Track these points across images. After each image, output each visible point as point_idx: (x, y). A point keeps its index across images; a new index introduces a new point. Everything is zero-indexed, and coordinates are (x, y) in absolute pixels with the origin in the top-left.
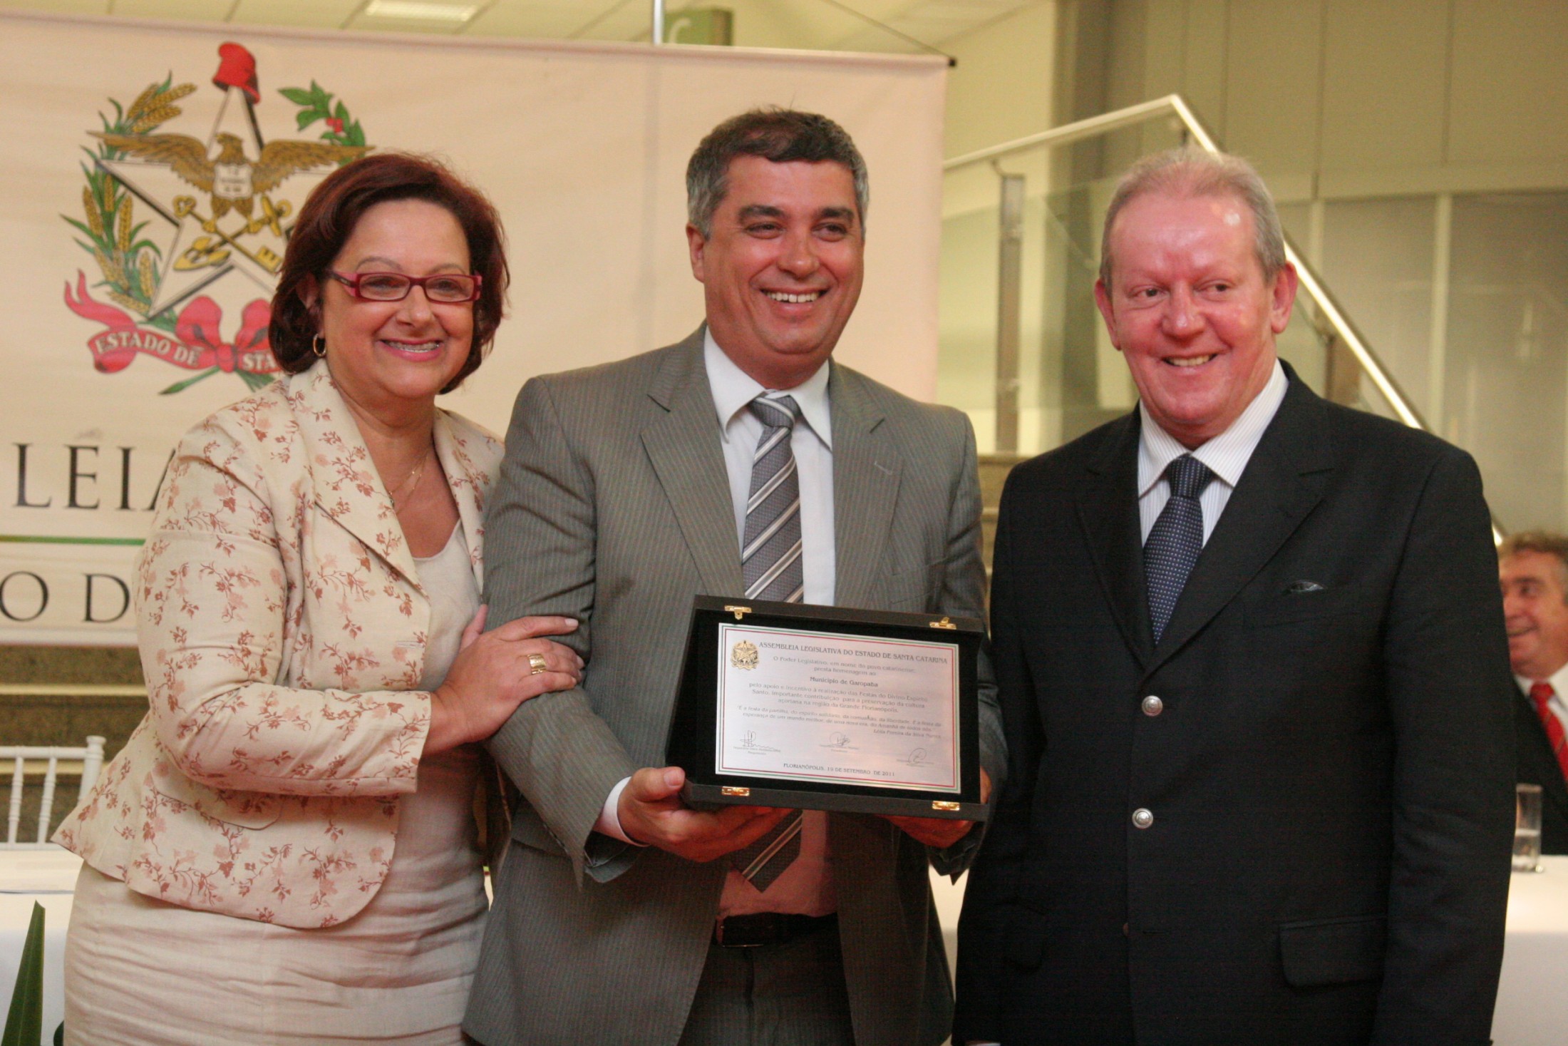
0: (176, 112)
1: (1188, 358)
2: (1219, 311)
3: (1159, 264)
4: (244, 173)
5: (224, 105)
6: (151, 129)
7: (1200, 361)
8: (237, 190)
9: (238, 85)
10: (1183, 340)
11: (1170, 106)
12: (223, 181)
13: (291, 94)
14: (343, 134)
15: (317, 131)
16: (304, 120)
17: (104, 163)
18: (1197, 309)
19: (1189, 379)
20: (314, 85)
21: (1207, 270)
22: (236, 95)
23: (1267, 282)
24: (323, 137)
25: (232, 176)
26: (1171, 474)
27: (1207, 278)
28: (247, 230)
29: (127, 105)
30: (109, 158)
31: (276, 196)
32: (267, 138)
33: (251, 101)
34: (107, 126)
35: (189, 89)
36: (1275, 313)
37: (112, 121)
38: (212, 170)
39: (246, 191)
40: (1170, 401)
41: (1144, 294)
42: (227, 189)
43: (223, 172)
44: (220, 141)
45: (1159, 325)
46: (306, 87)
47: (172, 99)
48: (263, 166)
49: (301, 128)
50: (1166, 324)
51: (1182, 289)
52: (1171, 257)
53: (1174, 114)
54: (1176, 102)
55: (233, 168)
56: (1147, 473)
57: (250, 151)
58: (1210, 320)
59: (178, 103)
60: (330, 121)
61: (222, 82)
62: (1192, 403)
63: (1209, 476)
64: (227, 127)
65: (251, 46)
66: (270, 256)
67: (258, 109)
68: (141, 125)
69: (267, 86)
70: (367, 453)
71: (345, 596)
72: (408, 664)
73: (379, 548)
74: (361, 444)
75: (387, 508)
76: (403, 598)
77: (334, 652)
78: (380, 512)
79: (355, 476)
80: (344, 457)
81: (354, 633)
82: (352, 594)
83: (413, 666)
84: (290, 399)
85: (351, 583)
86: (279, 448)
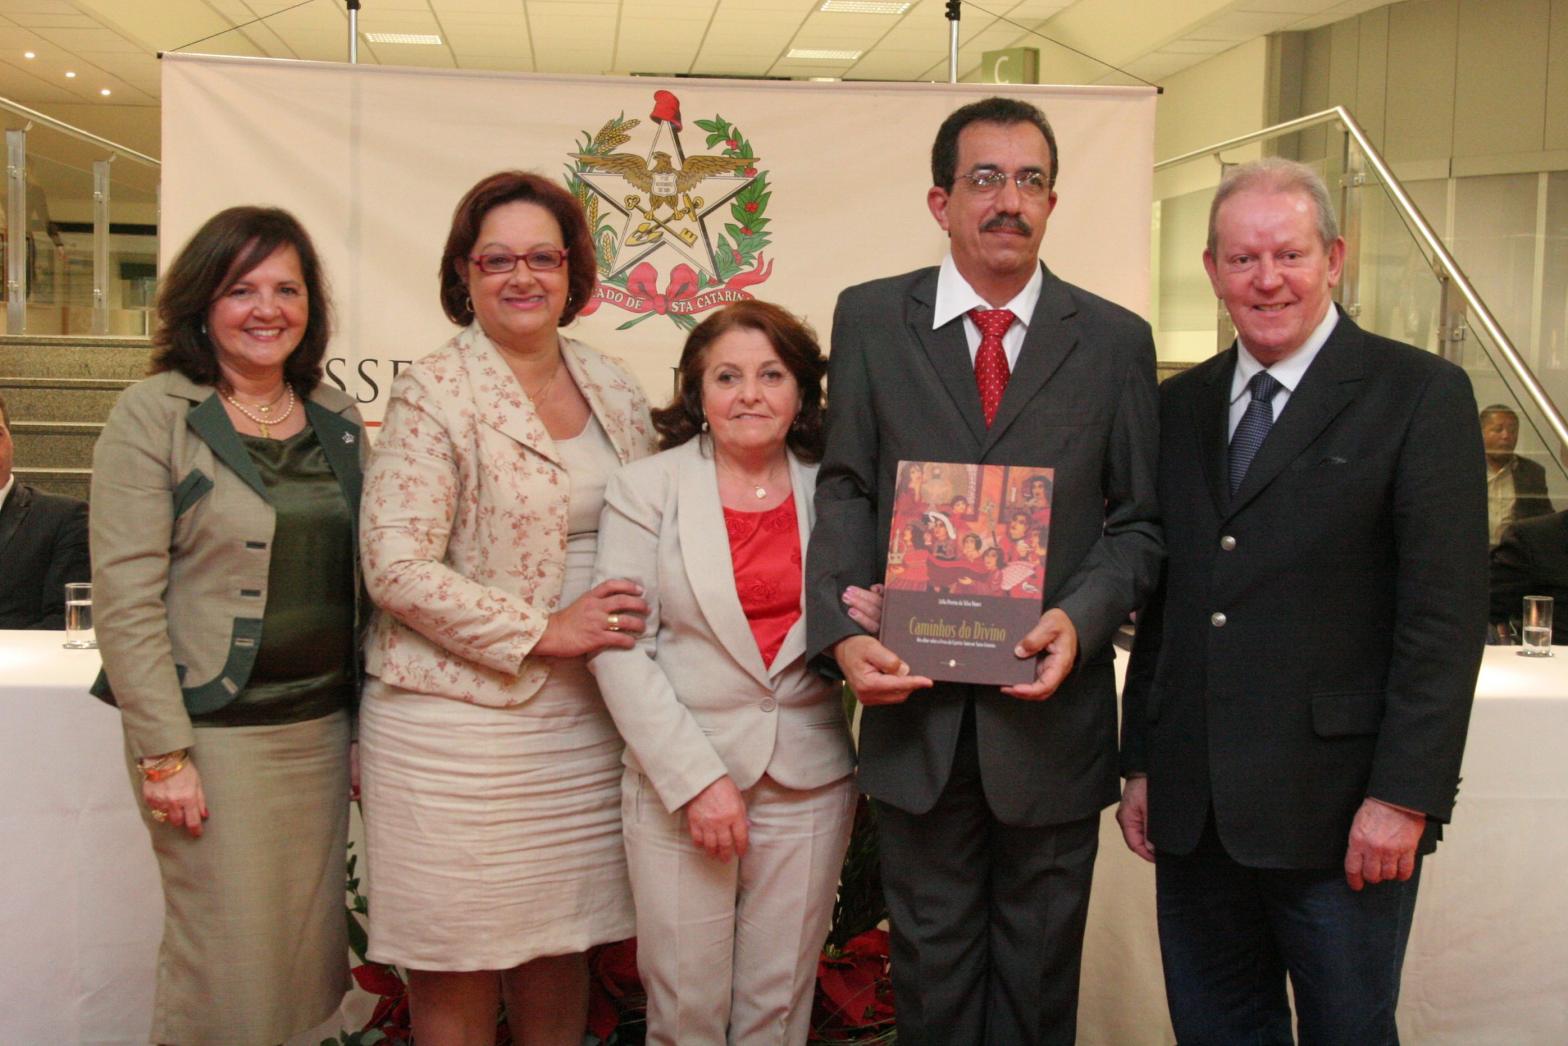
0: (627, 138)
1: (1271, 305)
2: (1292, 273)
3: (1253, 241)
4: (672, 178)
5: (659, 133)
6: (610, 150)
7: (1279, 308)
8: (667, 190)
9: (667, 120)
10: (1269, 293)
12: (657, 184)
13: (702, 124)
14: (737, 151)
15: (720, 149)
16: (711, 142)
17: (579, 174)
18: (1276, 272)
19: (1272, 319)
20: (718, 116)
21: (1286, 243)
22: (666, 126)
23: (1325, 253)
24: (724, 153)
25: (664, 181)
26: (1253, 384)
27: (1286, 250)
28: (674, 217)
29: (594, 135)
30: (584, 172)
31: (693, 194)
32: (686, 156)
33: (676, 130)
34: (581, 149)
35: (635, 122)
37: (584, 145)
38: (650, 177)
39: (673, 191)
40: (1257, 334)
41: (1238, 261)
42: (660, 190)
43: (658, 178)
44: (655, 158)
45: (1251, 283)
46: (713, 119)
47: (624, 130)
48: (684, 174)
49: (709, 148)
50: (1256, 281)
51: (1267, 257)
52: (1259, 234)
55: (664, 175)
56: (1238, 384)
57: (676, 164)
58: (1286, 279)
59: (627, 133)
60: (729, 141)
61: (656, 118)
62: (1273, 336)
63: (1278, 387)
65: (676, 92)
66: (689, 234)
67: (680, 134)
68: (604, 149)
69: (687, 119)
70: (514, 378)
71: (513, 478)
72: (559, 517)
73: (529, 443)
74: (509, 372)
75: (532, 414)
76: (551, 473)
77: (511, 515)
78: (528, 417)
79: (508, 396)
80: (499, 384)
81: (523, 501)
82: (518, 476)
83: (562, 518)
84: (461, 349)
85: (516, 469)
86: (452, 386)
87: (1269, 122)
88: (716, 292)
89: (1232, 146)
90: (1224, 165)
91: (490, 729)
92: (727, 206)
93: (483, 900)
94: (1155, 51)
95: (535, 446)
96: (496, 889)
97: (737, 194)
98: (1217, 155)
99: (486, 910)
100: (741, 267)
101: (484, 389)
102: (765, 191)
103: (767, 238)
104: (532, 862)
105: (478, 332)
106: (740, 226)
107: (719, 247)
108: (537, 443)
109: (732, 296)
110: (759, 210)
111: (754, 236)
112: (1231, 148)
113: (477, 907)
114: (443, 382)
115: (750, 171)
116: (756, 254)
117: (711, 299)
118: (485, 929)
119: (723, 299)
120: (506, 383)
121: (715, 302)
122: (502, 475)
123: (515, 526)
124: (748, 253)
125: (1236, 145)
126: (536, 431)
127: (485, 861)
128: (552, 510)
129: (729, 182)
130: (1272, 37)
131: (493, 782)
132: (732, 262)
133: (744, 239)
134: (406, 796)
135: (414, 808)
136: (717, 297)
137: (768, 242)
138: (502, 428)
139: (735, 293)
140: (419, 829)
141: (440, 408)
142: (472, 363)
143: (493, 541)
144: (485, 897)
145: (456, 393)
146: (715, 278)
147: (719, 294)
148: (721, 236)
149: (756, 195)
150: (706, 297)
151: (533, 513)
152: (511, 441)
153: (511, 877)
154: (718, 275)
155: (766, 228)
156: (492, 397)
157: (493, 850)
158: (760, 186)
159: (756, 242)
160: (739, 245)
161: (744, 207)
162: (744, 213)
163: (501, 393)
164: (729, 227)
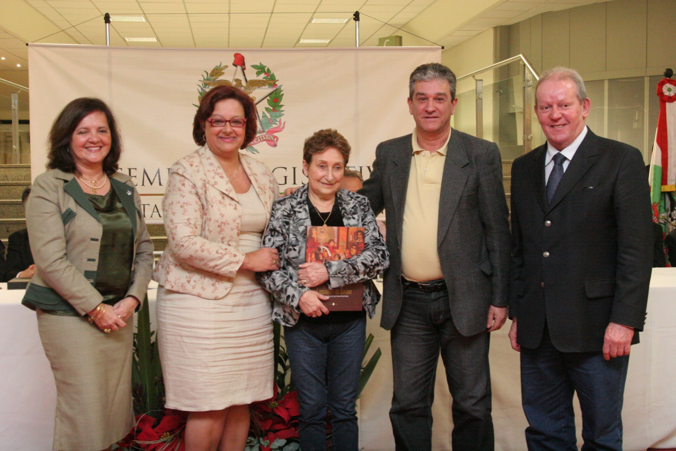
0: (223, 73)
1: (558, 126)
2: (566, 112)
3: (549, 100)
5: (236, 71)
6: (216, 78)
7: (561, 126)
9: (239, 65)
10: (556, 120)
11: (520, 57)
13: (254, 67)
14: (269, 77)
15: (262, 77)
16: (258, 74)
17: (204, 89)
18: (559, 112)
19: (559, 130)
20: (260, 63)
21: (562, 100)
22: (239, 68)
23: (580, 104)
24: (264, 78)
26: (555, 158)
27: (562, 103)
29: (209, 72)
30: (205, 87)
32: (248, 80)
33: (243, 70)
34: (204, 79)
35: (227, 67)
36: (584, 112)
37: (205, 77)
40: (553, 137)
41: (545, 108)
44: (235, 81)
45: (549, 117)
46: (259, 65)
47: (222, 70)
48: (247, 87)
49: (257, 77)
50: (551, 116)
51: (555, 106)
52: (552, 97)
53: (521, 60)
54: (521, 55)
56: (548, 158)
57: (244, 83)
58: (563, 115)
59: (223, 71)
60: (265, 73)
61: (235, 65)
62: (560, 137)
63: (565, 159)
64: (236, 77)
65: (243, 54)
67: (245, 71)
68: (213, 78)
69: (248, 65)
70: (221, 167)
71: (219, 207)
72: (237, 223)
73: (227, 193)
74: (219, 165)
75: (228, 181)
76: (234, 206)
77: (218, 222)
78: (226, 183)
79: (219, 174)
80: (215, 169)
81: (222, 216)
82: (221, 206)
83: (238, 224)
84: (200, 155)
85: (220, 203)
86: (196, 169)
87: (496, 61)
88: (262, 136)
89: (479, 72)
90: (477, 80)
91: (212, 310)
92: (266, 100)
93: (211, 381)
94: (449, 36)
95: (229, 194)
96: (216, 376)
97: (270, 95)
98: (474, 76)
99: (212, 385)
100: (272, 125)
101: (209, 171)
102: (281, 93)
103: (283, 113)
104: (229, 365)
105: (207, 148)
106: (271, 108)
107: (263, 117)
108: (230, 193)
109: (269, 137)
110: (279, 101)
111: (277, 112)
112: (479, 74)
113: (208, 384)
114: (193, 166)
115: (275, 85)
116: (278, 120)
117: (260, 139)
118: (212, 393)
119: (265, 139)
120: (218, 169)
121: (262, 140)
122: (214, 205)
123: (219, 226)
124: (275, 119)
125: (481, 72)
126: (229, 188)
127: (211, 365)
128: (234, 221)
129: (266, 90)
130: (495, 28)
131: (213, 331)
132: (268, 123)
133: (273, 114)
134: (179, 338)
135: (182, 343)
136: (262, 138)
137: (283, 115)
138: (215, 186)
139: (270, 136)
140: (184, 352)
141: (192, 176)
142: (204, 161)
143: (210, 232)
144: (212, 380)
145: (198, 171)
146: (262, 130)
147: (263, 137)
148: (263, 113)
149: (278, 95)
150: (258, 138)
151: (227, 221)
152: (219, 192)
153: (222, 371)
154: (263, 129)
155: (282, 109)
156: (212, 174)
157: (215, 360)
158: (279, 91)
159: (278, 115)
160: (271, 116)
161: (272, 100)
162: (273, 103)
163: (216, 173)
164: (267, 109)
